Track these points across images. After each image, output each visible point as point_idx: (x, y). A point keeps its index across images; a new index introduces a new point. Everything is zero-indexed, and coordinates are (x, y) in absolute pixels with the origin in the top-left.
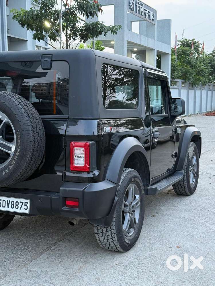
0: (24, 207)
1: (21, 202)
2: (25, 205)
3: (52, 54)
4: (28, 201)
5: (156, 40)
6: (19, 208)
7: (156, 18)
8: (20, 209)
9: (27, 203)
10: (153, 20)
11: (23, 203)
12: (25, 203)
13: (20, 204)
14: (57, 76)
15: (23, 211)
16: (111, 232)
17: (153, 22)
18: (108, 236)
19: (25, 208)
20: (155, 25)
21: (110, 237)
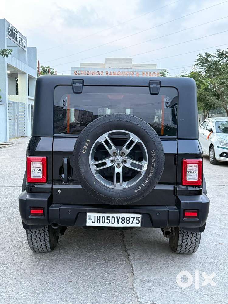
0: (135, 221)
1: (132, 217)
2: (137, 220)
3: (160, 81)
4: (139, 216)
5: (27, 65)
6: (131, 222)
7: (26, 45)
8: (132, 224)
9: (139, 218)
10: (25, 47)
11: (134, 218)
12: (137, 217)
13: (131, 220)
14: (165, 100)
15: (134, 225)
16: (196, 237)
17: (25, 49)
18: (192, 241)
19: (137, 223)
20: (26, 51)
21: (194, 241)
